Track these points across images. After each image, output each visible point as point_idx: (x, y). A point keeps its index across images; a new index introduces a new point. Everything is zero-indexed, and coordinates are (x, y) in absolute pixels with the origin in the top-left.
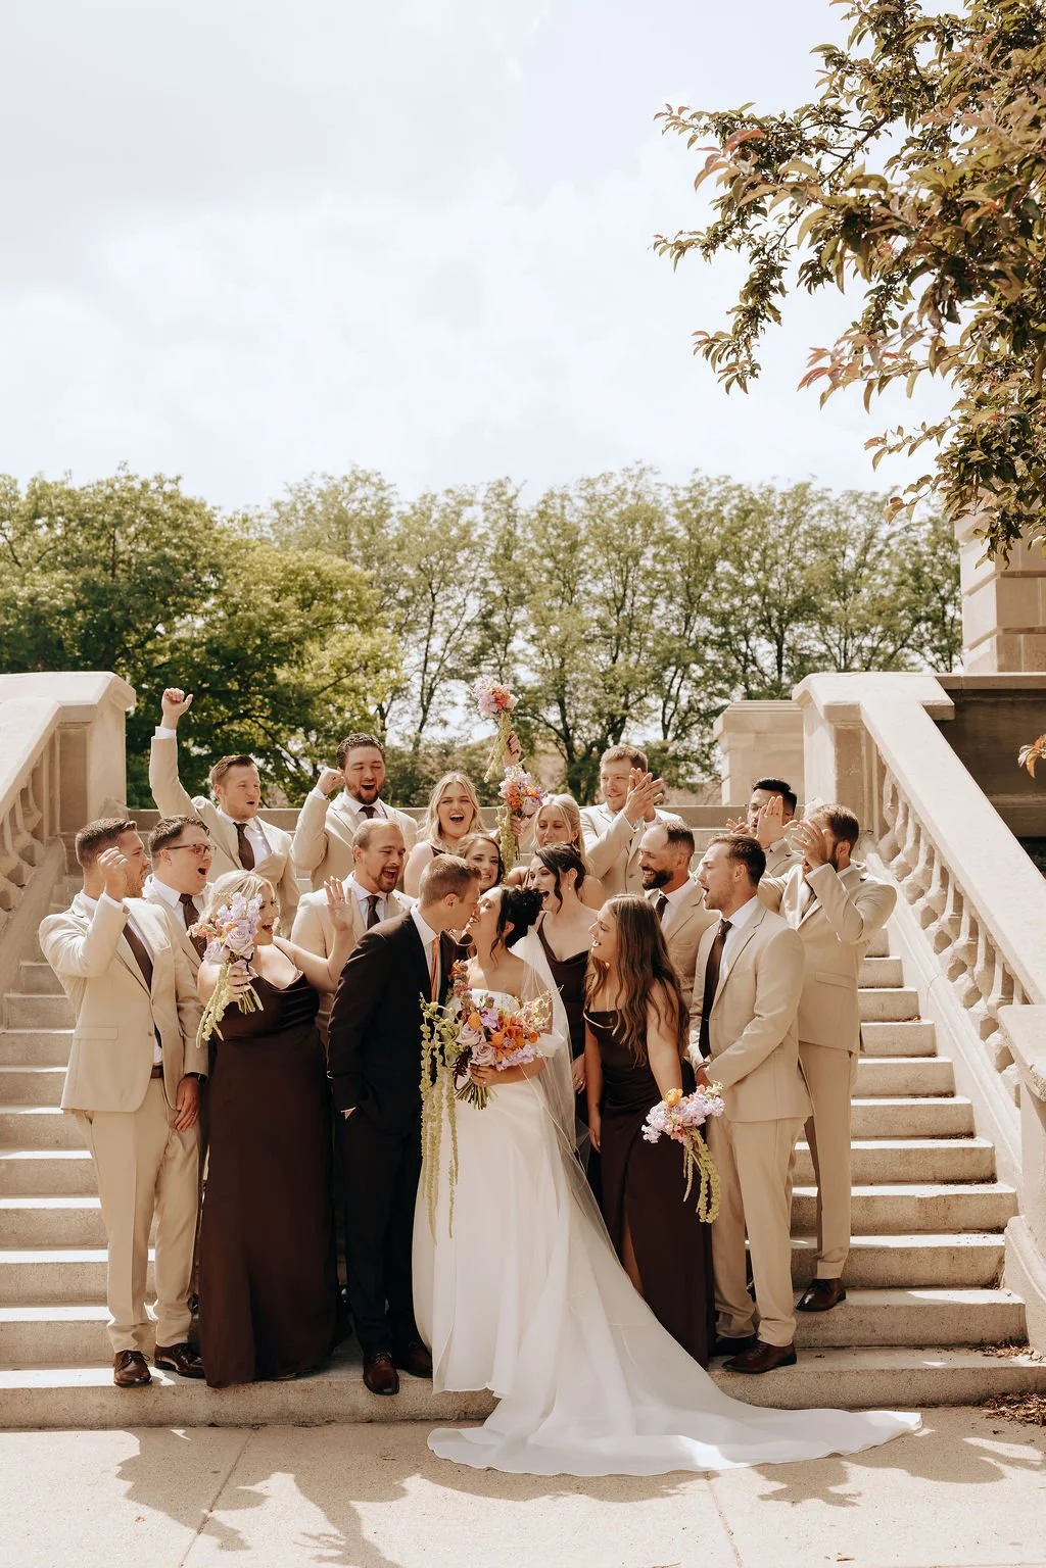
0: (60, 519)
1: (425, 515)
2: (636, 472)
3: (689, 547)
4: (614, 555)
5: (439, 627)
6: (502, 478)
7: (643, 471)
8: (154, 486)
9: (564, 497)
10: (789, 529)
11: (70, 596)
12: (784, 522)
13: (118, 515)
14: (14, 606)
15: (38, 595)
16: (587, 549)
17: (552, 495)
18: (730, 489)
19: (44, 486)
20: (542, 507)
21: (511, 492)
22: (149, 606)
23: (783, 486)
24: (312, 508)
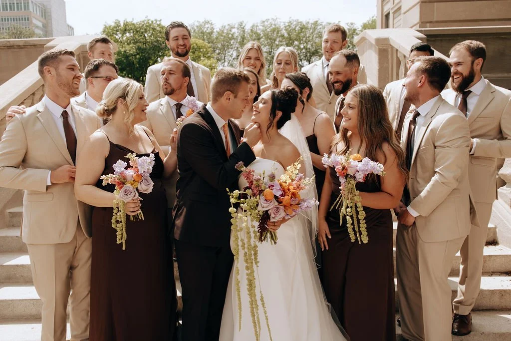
0: (131, 31)
1: (223, 32)
2: (275, 19)
3: (287, 38)
4: (269, 41)
5: (226, 60)
6: (241, 21)
7: (277, 18)
8: (154, 22)
9: (257, 26)
10: (312, 33)
11: (134, 50)
12: (311, 31)
13: (145, 30)
14: (121, 53)
15: (126, 50)
16: (262, 39)
17: (254, 26)
18: (299, 23)
19: (127, 22)
20: (251, 28)
21: (244, 25)
22: (154, 53)
23: (312, 21)
24: (195, 30)
